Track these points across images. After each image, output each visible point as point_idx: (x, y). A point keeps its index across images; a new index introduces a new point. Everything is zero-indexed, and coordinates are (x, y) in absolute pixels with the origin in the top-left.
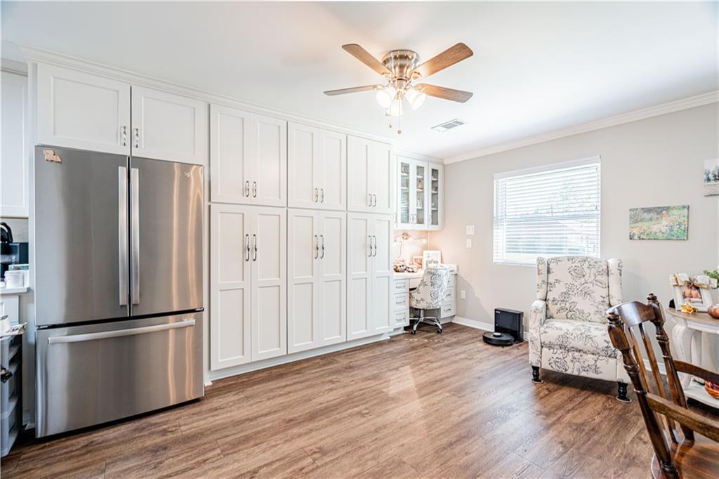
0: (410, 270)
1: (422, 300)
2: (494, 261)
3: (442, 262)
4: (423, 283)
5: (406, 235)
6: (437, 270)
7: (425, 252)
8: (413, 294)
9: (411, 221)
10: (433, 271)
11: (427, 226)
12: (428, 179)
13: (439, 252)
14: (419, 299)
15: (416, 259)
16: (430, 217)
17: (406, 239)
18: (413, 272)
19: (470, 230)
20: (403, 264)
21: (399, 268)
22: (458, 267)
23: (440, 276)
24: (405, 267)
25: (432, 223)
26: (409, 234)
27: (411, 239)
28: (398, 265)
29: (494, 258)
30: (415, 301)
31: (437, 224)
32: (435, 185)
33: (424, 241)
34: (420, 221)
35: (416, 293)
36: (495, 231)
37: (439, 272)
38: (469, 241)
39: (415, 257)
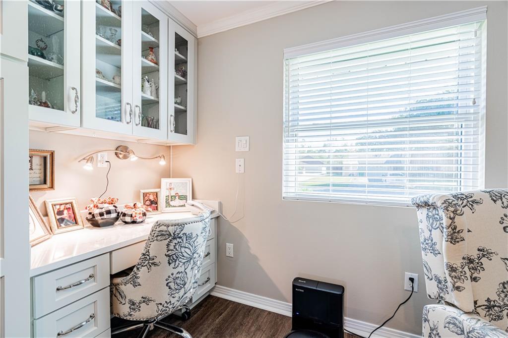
0: (128, 219)
1: (146, 300)
2: (284, 195)
3: (193, 198)
4: (148, 260)
5: (122, 150)
6: (182, 225)
7: (165, 182)
8: (123, 288)
9: (126, 117)
10: (171, 229)
11: (165, 133)
12: (167, 53)
13: (188, 181)
14: (137, 299)
15: (145, 195)
16: (172, 119)
17: (125, 157)
18: (134, 222)
19: (242, 144)
20: (111, 208)
21: (98, 218)
22: (220, 204)
23: (189, 237)
24: (114, 215)
25: (177, 131)
26: (130, 148)
27: (133, 158)
28: (96, 211)
29: (284, 190)
30: (127, 305)
31: (185, 132)
32: (180, 65)
33: (163, 163)
34: (150, 122)
35: (130, 286)
36: (284, 145)
37: (187, 229)
38: (240, 162)
39: (143, 191)
